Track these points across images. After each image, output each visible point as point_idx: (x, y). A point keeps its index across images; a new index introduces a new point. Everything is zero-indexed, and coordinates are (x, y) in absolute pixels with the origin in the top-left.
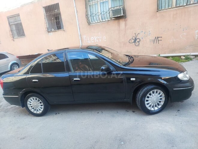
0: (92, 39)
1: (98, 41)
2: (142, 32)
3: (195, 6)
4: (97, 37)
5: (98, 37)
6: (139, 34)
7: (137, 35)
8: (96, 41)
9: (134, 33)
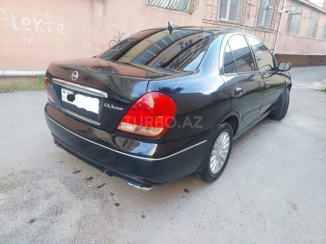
0: (26, 22)
1: (42, 30)
2: (128, 32)
3: (179, 14)
4: (41, 21)
5: (45, 23)
6: (124, 33)
7: (121, 35)
8: (37, 30)
9: (117, 31)
